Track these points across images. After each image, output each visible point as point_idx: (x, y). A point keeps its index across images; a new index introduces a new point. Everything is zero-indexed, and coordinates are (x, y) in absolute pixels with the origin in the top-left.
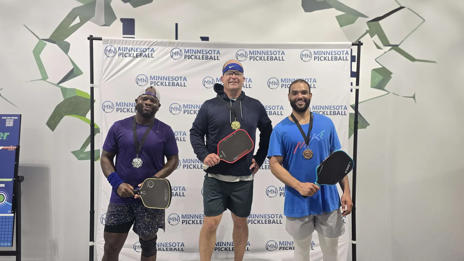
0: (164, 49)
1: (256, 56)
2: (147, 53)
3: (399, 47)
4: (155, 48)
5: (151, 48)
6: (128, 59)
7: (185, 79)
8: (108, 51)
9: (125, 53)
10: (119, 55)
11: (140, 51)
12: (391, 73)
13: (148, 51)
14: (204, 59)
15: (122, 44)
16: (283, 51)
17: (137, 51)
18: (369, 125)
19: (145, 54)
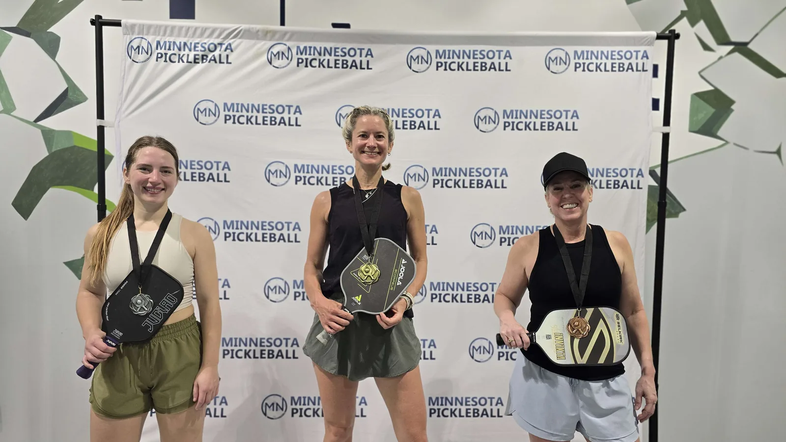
0: (255, 45)
1: (449, 61)
2: (217, 53)
3: (750, 46)
4: (235, 43)
5: (226, 43)
6: (178, 66)
7: (298, 110)
8: (135, 50)
9: (170, 53)
10: (157, 58)
11: (203, 49)
12: (732, 102)
13: (218, 49)
14: (339, 68)
15: (164, 34)
16: (508, 51)
17: (197, 49)
18: (684, 210)
19: (214, 55)
